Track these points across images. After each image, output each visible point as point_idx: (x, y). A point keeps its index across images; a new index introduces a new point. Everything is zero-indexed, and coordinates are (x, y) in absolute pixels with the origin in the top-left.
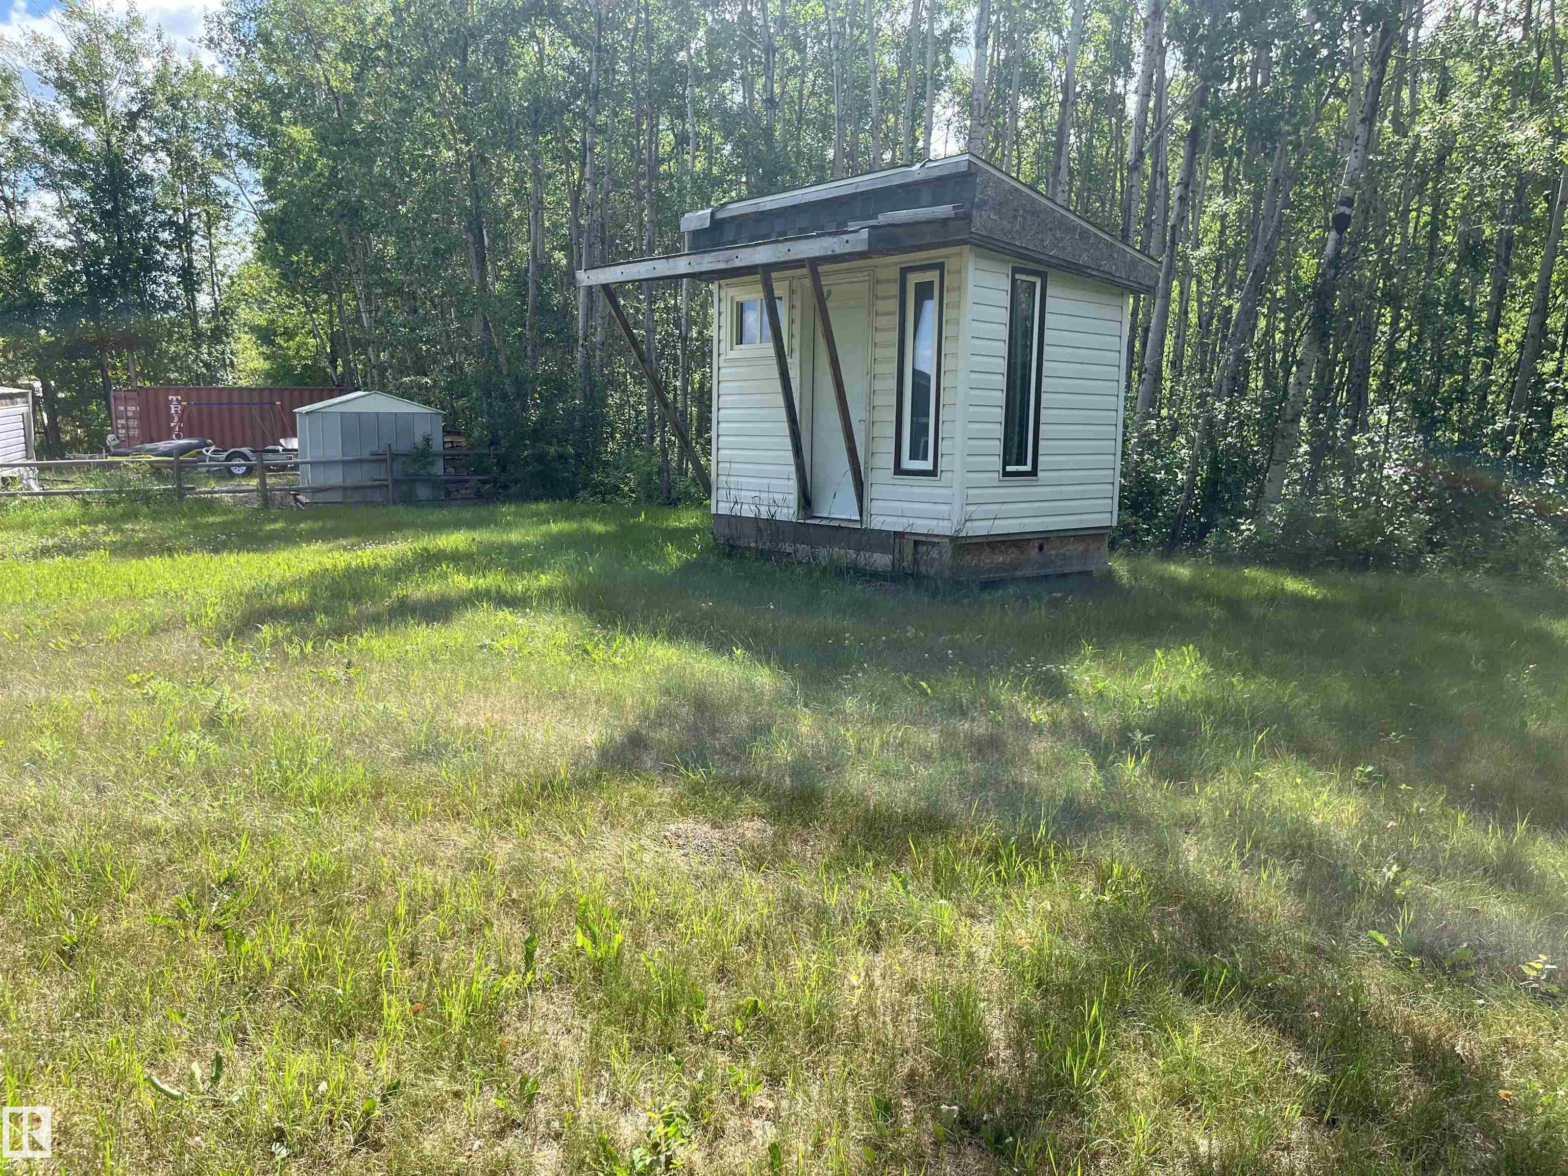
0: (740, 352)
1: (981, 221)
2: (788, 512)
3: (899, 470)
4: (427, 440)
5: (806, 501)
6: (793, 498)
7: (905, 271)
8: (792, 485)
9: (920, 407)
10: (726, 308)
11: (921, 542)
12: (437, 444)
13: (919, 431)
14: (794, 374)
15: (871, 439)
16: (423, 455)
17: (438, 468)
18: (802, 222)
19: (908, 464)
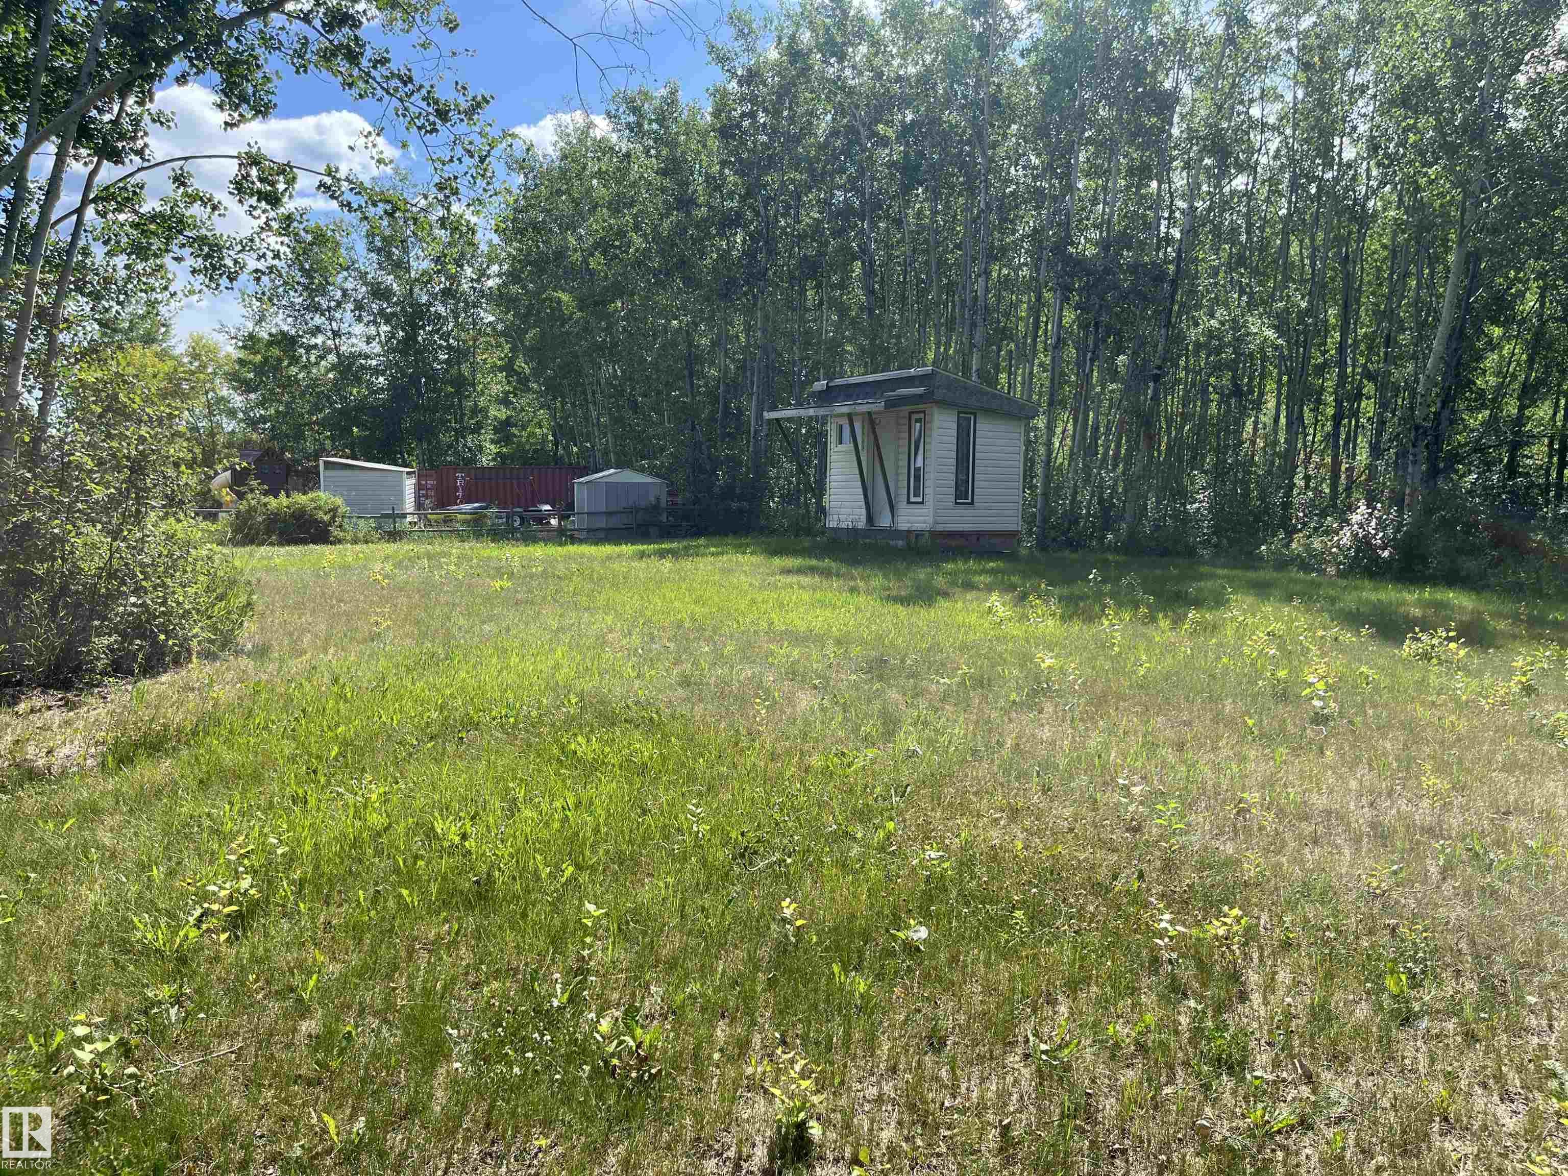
0: (841, 448)
1: (939, 394)
2: (862, 524)
3: (909, 502)
4: (658, 499)
5: (870, 519)
6: (864, 518)
7: (911, 413)
8: (864, 511)
9: (917, 478)
10: (834, 426)
11: (919, 534)
12: (663, 504)
13: (917, 488)
14: (864, 464)
15: (897, 488)
16: (655, 508)
17: (664, 518)
18: (868, 389)
19: (913, 499)
